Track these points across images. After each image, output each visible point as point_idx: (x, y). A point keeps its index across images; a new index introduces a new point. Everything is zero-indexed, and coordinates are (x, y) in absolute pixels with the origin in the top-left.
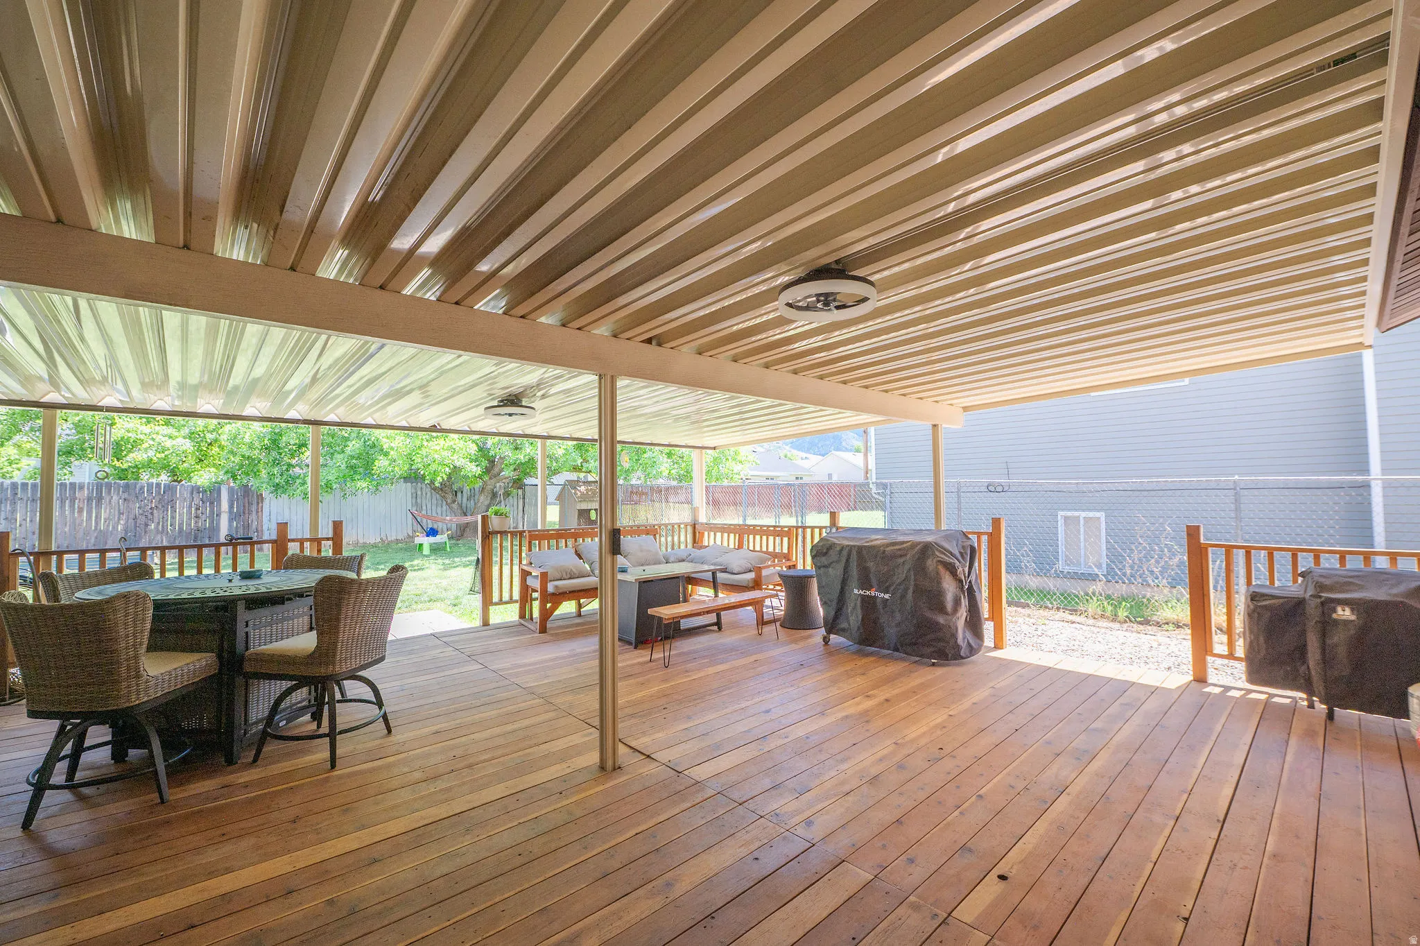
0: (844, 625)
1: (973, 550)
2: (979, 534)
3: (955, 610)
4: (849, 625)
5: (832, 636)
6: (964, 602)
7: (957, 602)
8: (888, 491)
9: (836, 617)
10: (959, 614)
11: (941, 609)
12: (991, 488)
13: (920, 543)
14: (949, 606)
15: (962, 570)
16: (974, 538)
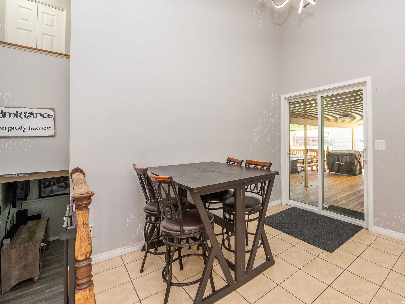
0: (334, 169)
1: (360, 155)
2: (361, 151)
3: (357, 166)
4: (335, 169)
5: (331, 172)
6: (359, 164)
7: (357, 164)
8: (334, 141)
9: (332, 168)
10: (358, 167)
11: (354, 165)
12: (361, 141)
13: (350, 153)
14: (356, 165)
15: (358, 158)
16: (360, 152)
